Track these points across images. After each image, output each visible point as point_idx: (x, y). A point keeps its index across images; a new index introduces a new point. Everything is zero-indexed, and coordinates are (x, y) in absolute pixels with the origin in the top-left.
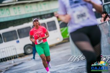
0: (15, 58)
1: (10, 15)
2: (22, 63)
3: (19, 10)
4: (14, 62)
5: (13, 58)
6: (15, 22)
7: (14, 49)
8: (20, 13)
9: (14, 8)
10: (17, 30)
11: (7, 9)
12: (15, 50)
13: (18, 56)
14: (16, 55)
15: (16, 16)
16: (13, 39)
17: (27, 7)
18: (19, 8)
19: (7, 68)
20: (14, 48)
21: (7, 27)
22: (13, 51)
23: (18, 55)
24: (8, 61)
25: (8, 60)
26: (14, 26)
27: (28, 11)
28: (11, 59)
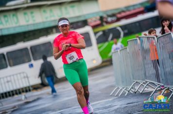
0: (27, 91)
1: (18, 25)
2: (38, 99)
3: (33, 17)
4: (26, 98)
5: (23, 92)
6: (27, 35)
7: (24, 77)
8: (34, 21)
9: (25, 14)
10: (29, 48)
11: (13, 15)
12: (26, 79)
13: (31, 88)
14: (29, 87)
15: (28, 25)
16: (23, 62)
17: (44, 11)
18: (32, 13)
19: (15, 107)
20: (25, 75)
21: (14, 43)
22: (23, 80)
23: (32, 86)
24: (16, 96)
25: (17, 94)
26: (24, 41)
27: (47, 18)
28: (20, 93)
